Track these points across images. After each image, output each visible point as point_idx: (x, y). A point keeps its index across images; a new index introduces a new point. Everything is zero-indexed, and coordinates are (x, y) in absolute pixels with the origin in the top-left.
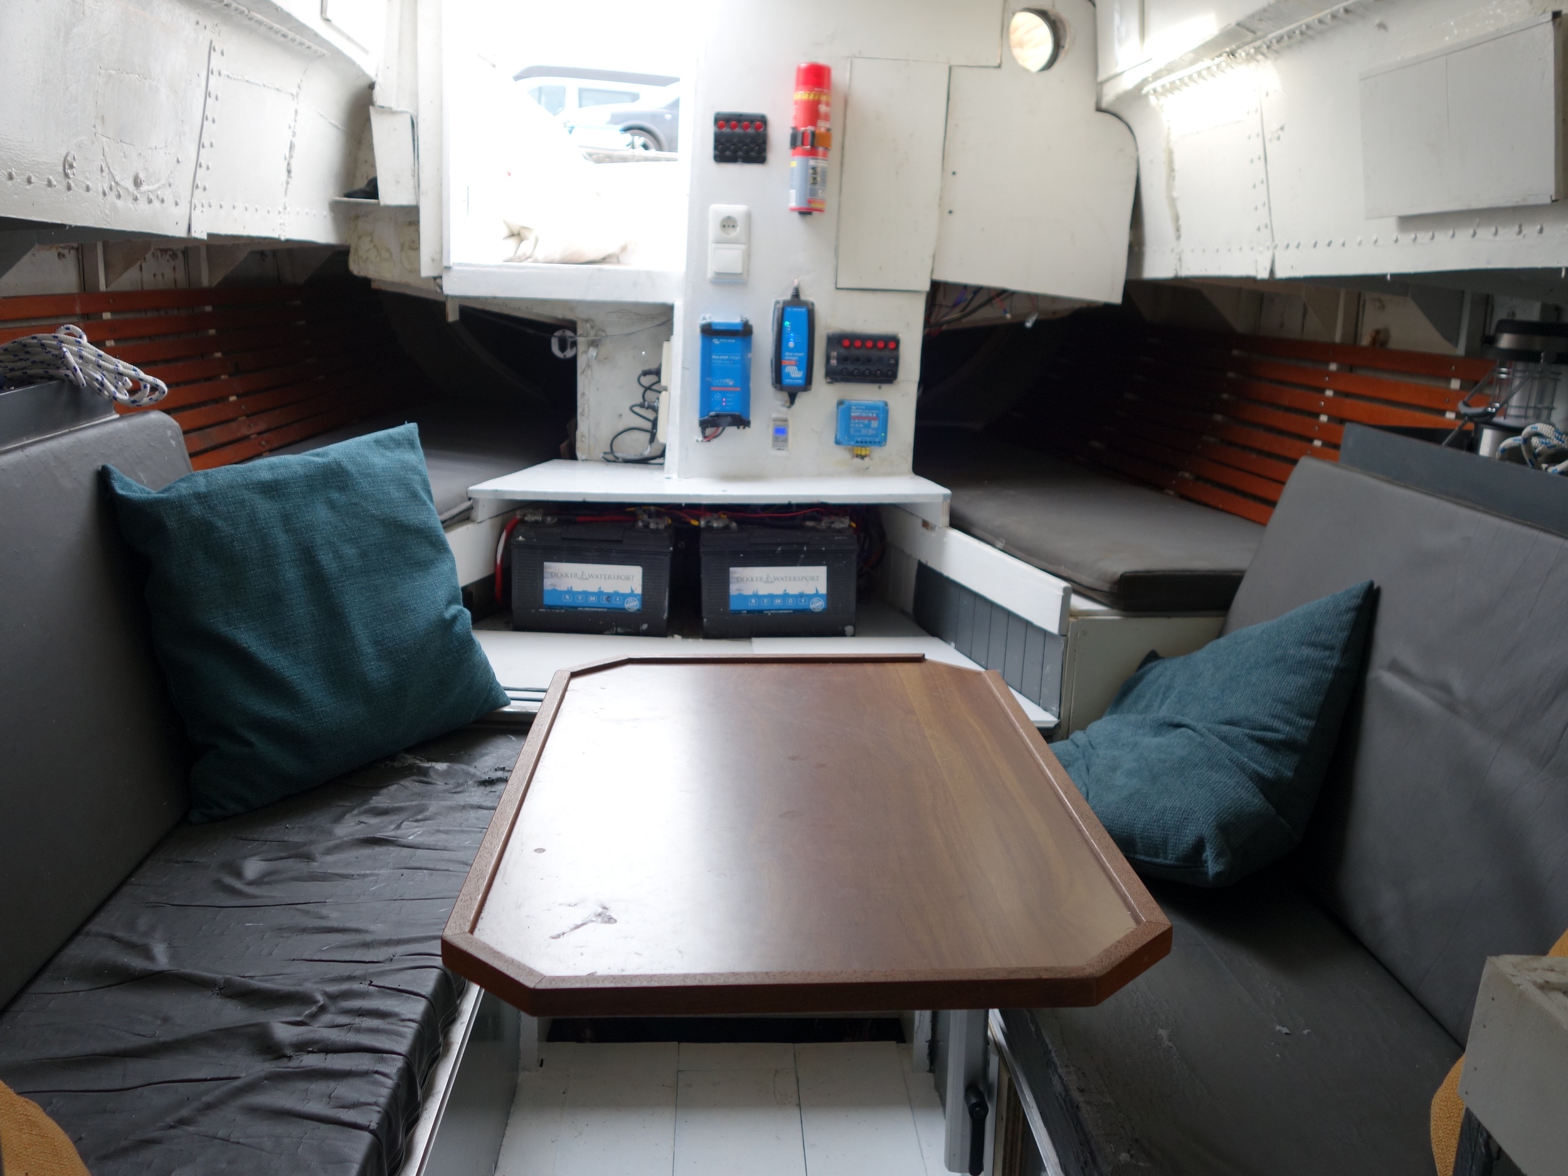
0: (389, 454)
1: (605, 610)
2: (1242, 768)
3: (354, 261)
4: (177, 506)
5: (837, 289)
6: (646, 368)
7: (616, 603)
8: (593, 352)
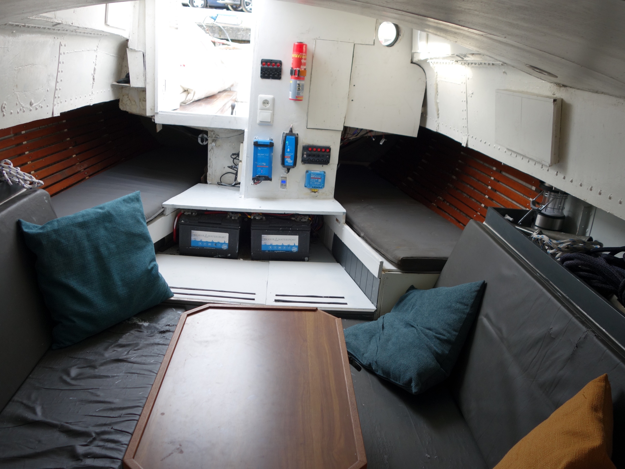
0: (129, 205)
1: (215, 248)
2: (430, 348)
3: (121, 105)
4: (47, 235)
5: (307, 128)
6: (234, 153)
7: (218, 246)
8: (214, 144)
